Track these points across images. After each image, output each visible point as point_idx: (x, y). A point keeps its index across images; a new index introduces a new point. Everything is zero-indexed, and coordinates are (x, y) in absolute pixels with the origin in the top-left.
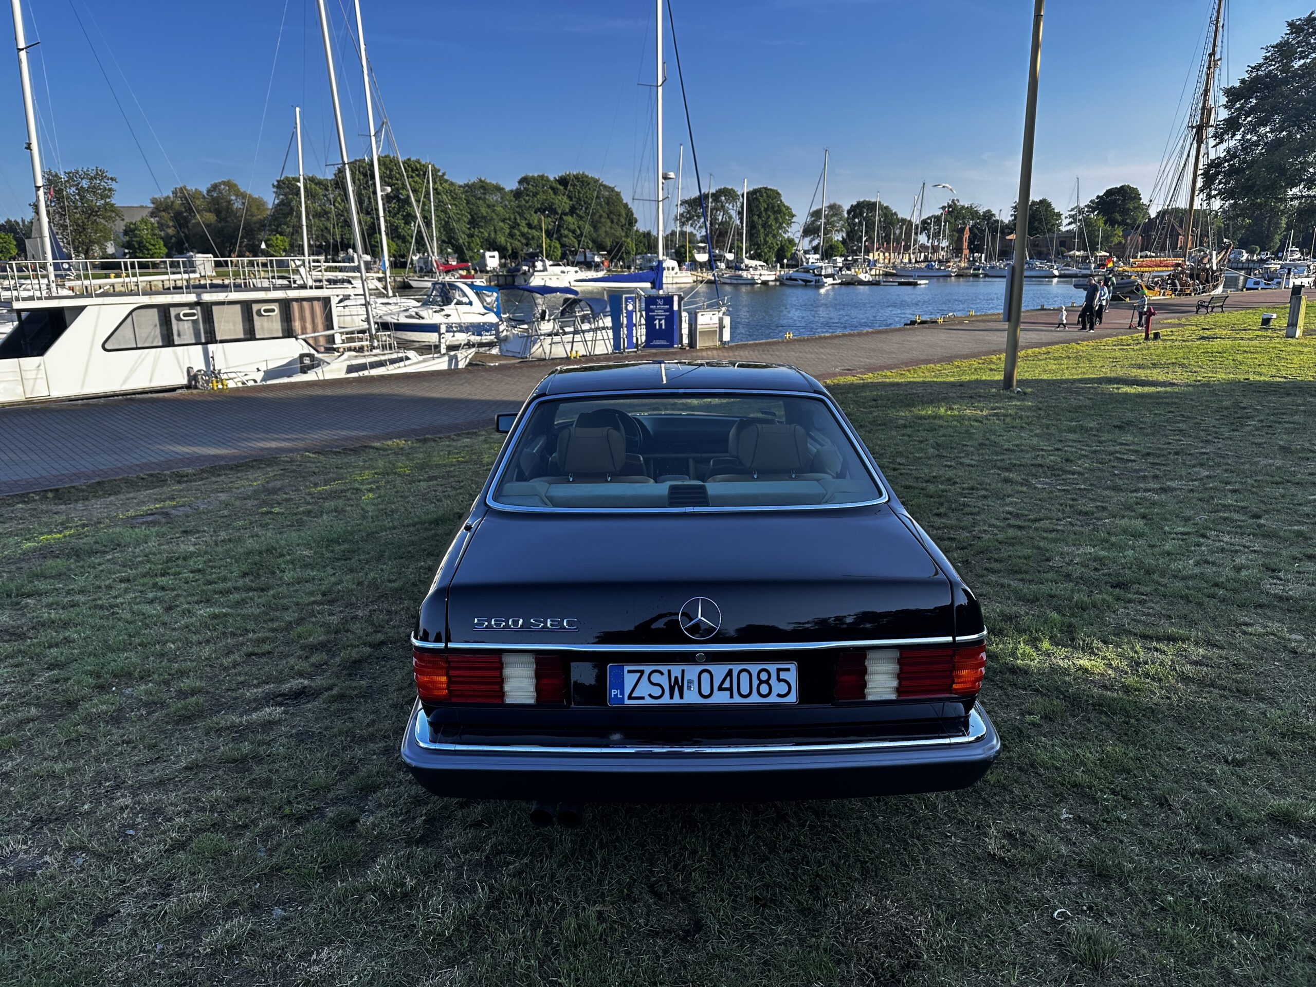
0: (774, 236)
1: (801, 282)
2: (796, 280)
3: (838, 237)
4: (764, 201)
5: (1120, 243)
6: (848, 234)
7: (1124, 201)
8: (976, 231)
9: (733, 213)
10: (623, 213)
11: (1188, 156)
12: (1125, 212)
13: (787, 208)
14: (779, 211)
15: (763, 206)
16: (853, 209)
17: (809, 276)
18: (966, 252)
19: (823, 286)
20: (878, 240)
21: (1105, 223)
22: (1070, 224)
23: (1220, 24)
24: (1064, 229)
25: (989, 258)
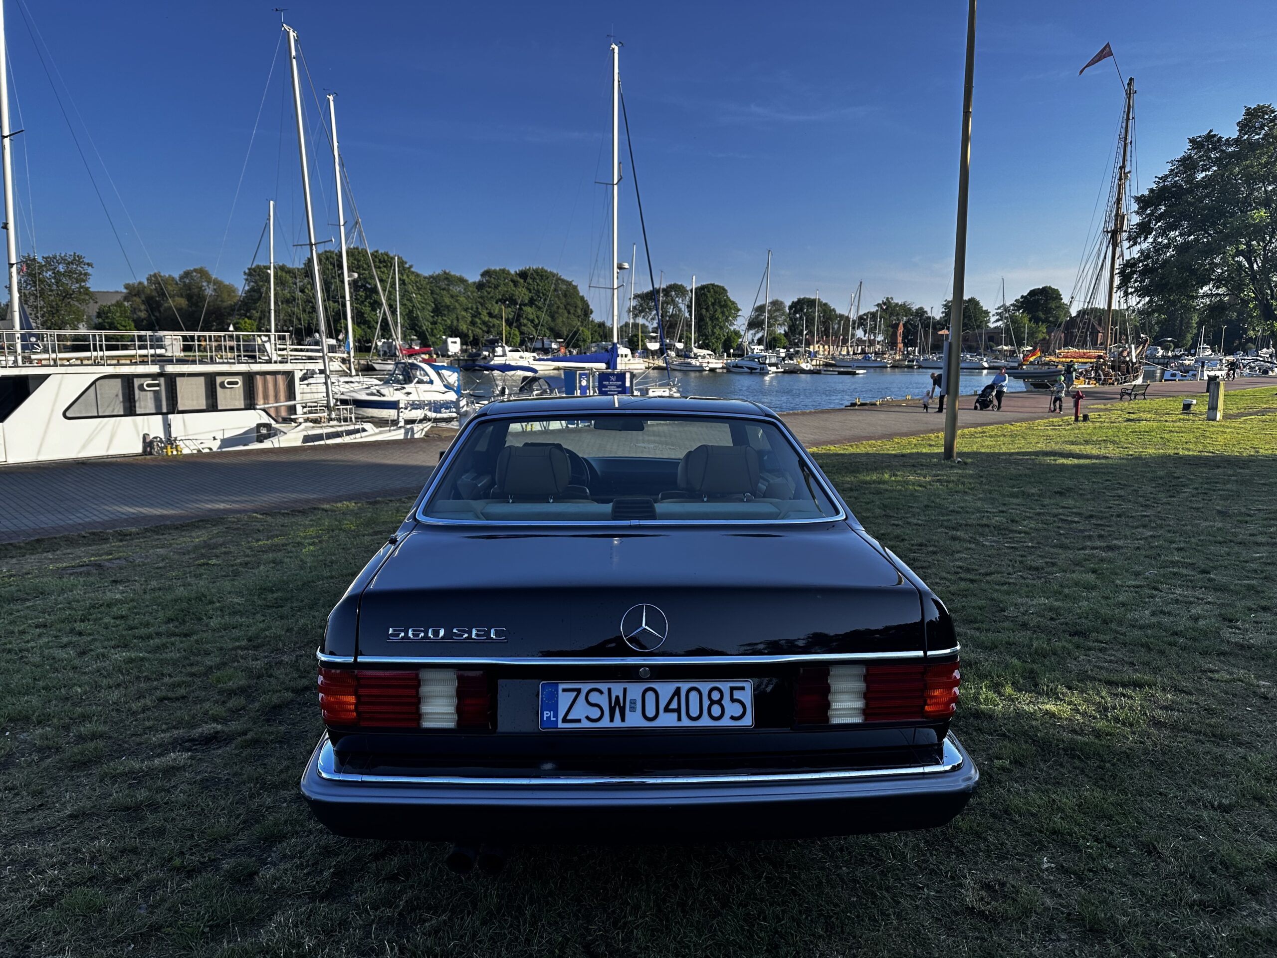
0: (721, 328)
1: (746, 370)
2: (742, 367)
3: (781, 330)
4: (712, 296)
5: (1044, 339)
6: (790, 328)
7: (1046, 300)
8: (910, 327)
9: (683, 307)
10: (580, 304)
11: (1105, 257)
12: (1048, 311)
13: (733, 303)
14: (726, 306)
15: (711, 300)
16: (794, 306)
17: (754, 365)
18: (901, 345)
19: (767, 373)
20: (818, 334)
21: (1030, 321)
22: (997, 321)
23: (1129, 141)
24: (992, 325)
25: (922, 351)
